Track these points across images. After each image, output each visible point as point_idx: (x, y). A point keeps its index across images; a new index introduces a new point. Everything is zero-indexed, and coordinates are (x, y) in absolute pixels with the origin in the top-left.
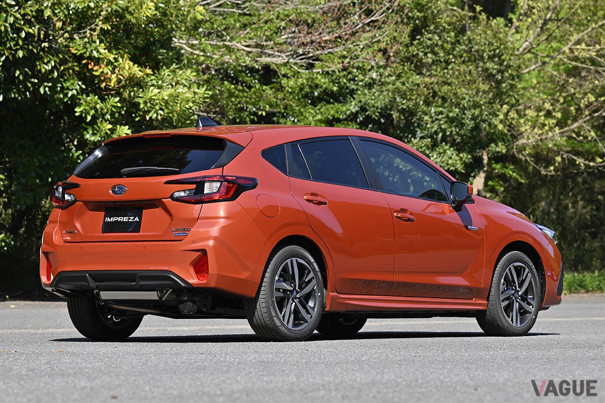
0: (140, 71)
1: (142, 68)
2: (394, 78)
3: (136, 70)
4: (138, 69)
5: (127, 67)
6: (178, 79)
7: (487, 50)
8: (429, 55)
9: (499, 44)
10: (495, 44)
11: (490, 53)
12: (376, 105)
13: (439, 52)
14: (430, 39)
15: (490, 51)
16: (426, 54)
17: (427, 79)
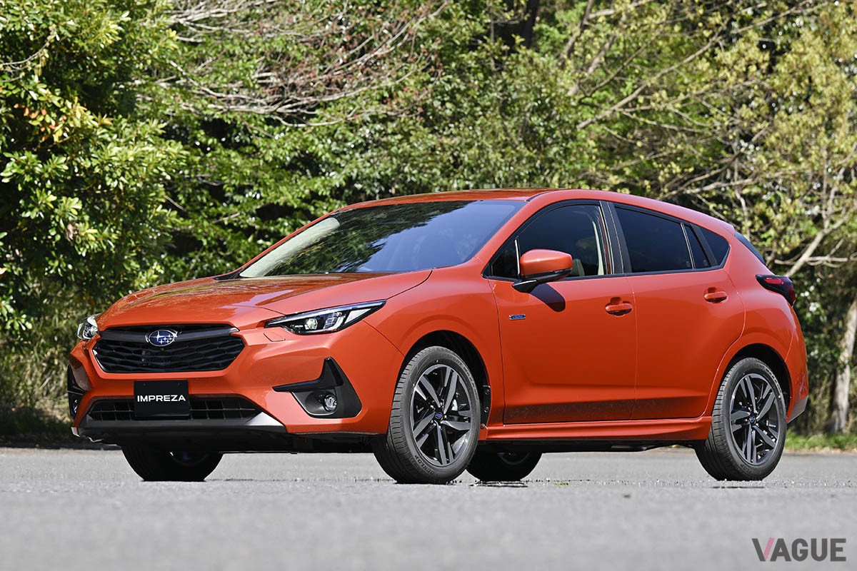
0: (94, 120)
1: (97, 115)
2: (399, 137)
3: (90, 120)
4: (92, 117)
5: (79, 115)
6: (139, 132)
7: (532, 99)
8: (449, 105)
9: (549, 91)
10: (544, 90)
11: (536, 104)
12: (372, 176)
13: (462, 101)
14: (449, 82)
15: (536, 100)
16: (443, 103)
17: (445, 141)
